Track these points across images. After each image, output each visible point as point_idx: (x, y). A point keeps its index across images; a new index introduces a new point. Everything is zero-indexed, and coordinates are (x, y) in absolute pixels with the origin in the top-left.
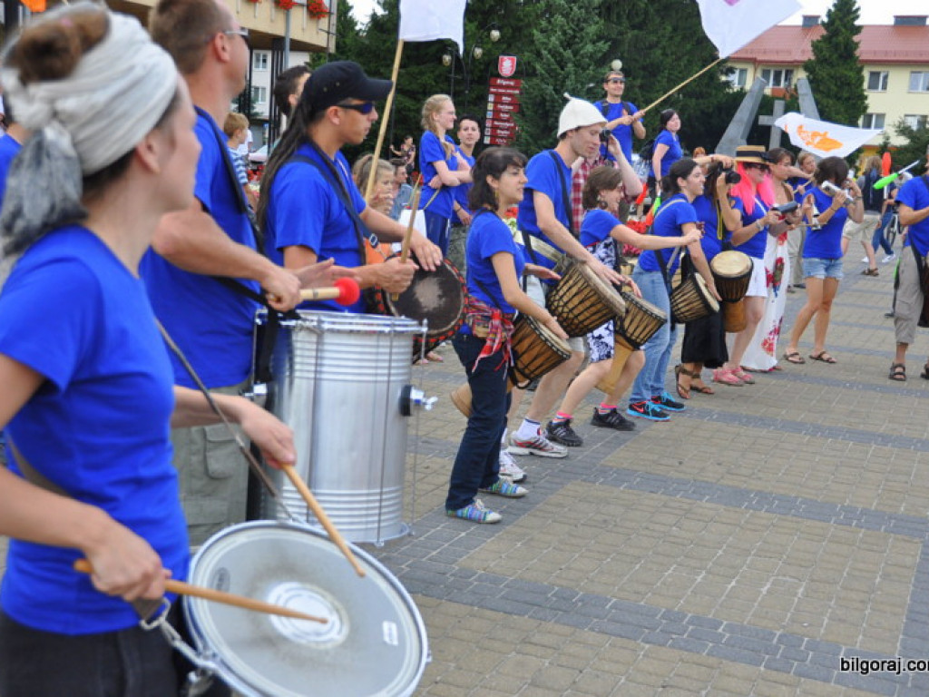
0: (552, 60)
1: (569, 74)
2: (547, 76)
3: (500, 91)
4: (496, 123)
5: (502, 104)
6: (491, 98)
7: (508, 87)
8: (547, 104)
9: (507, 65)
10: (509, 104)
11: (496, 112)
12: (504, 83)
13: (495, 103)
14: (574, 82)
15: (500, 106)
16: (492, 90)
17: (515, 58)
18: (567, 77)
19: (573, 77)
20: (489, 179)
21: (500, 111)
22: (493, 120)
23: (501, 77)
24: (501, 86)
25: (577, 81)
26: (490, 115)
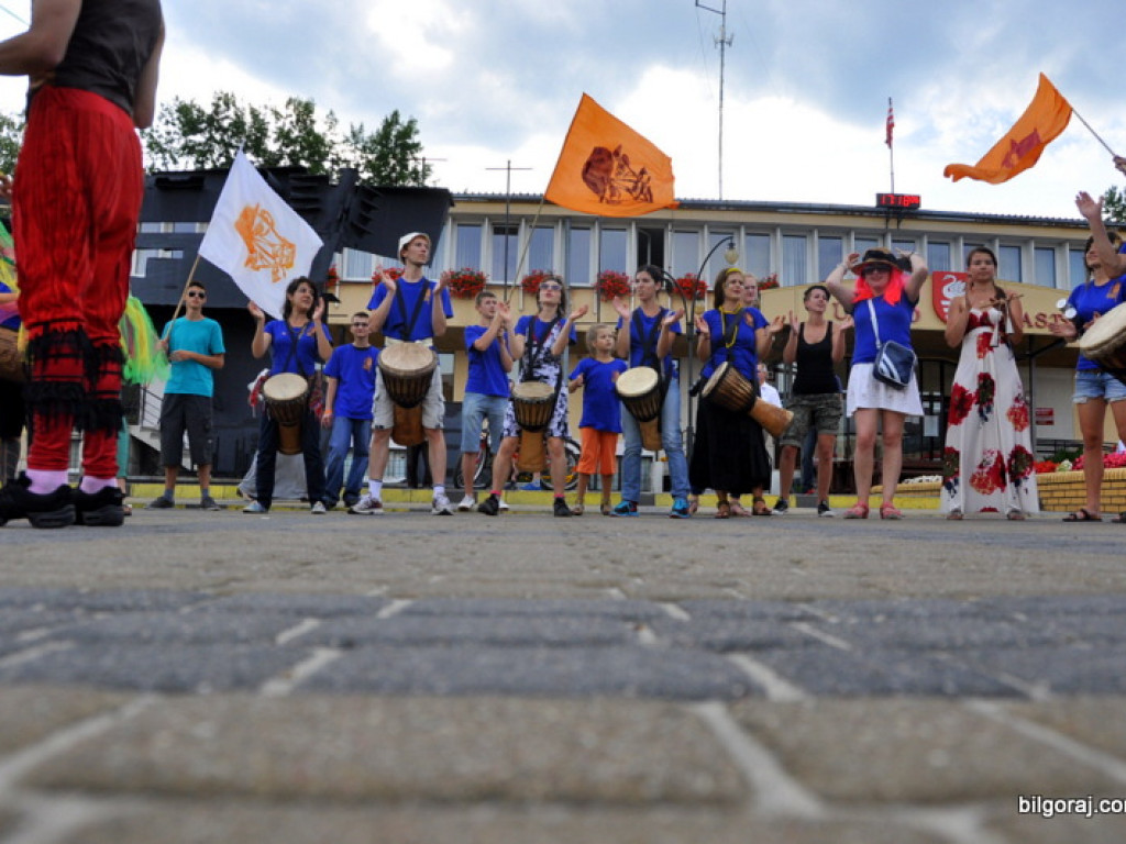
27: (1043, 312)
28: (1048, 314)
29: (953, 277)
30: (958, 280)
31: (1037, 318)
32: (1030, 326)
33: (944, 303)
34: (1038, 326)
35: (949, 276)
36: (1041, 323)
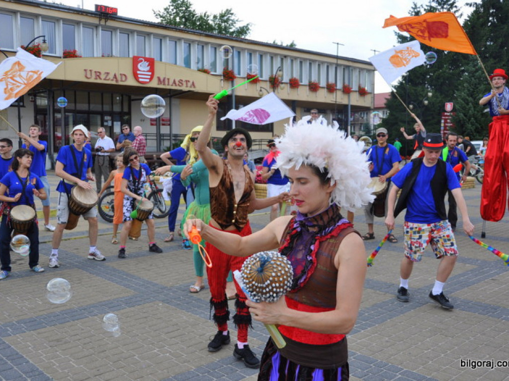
0: (463, 103)
1: (470, 107)
2: (461, 109)
3: (447, 118)
4: (445, 132)
5: (447, 123)
6: (443, 121)
7: (449, 116)
8: (462, 121)
9: (449, 107)
10: (450, 123)
11: (445, 127)
12: (448, 114)
13: (445, 123)
14: (473, 111)
15: (447, 124)
16: (443, 117)
17: (452, 103)
18: (470, 109)
19: (472, 109)
21: (447, 126)
22: (444, 130)
23: (446, 112)
24: (447, 116)
25: (475, 110)
26: (442, 128)
27: (181, 79)
28: (184, 80)
29: (143, 59)
30: (145, 61)
31: (179, 82)
32: (176, 85)
33: (138, 72)
34: (180, 86)
35: (141, 59)
36: (180, 84)
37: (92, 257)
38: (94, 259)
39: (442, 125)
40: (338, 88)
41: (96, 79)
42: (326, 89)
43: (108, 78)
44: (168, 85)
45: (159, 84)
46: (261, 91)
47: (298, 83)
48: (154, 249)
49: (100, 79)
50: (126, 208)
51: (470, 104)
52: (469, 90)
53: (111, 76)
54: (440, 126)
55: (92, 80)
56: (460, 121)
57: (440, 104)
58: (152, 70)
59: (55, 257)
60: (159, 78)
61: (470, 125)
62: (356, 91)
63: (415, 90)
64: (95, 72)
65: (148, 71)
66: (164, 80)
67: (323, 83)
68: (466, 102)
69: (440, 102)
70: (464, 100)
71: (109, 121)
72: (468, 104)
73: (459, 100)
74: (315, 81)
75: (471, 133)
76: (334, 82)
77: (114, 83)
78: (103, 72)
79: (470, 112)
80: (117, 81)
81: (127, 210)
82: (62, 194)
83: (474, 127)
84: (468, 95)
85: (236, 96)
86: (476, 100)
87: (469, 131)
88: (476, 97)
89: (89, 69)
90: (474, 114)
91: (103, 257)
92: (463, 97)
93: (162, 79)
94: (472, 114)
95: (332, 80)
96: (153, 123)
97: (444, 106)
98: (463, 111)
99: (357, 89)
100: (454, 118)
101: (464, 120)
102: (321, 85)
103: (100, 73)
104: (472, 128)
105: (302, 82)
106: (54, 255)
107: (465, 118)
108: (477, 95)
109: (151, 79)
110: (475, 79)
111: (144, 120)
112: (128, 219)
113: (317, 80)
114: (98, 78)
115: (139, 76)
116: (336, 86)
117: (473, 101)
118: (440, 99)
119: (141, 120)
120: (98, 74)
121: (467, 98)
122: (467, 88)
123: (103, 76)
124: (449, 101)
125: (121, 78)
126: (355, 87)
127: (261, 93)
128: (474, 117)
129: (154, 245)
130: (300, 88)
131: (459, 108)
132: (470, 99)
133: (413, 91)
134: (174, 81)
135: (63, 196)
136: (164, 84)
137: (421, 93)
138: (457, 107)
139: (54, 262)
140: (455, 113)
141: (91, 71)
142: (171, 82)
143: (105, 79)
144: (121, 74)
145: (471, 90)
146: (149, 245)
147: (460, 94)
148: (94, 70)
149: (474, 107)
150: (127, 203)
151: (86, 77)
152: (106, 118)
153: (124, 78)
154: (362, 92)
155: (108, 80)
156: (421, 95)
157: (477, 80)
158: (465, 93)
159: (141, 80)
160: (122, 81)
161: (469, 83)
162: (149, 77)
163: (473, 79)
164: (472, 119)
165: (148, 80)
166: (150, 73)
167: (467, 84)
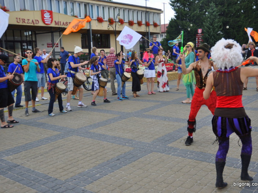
1: (211, 31)
4: (198, 44)
6: (197, 39)
7: (200, 36)
8: (207, 38)
9: (200, 31)
10: (201, 39)
11: (198, 41)
12: (199, 35)
13: (198, 40)
15: (199, 40)
16: (197, 37)
17: (201, 29)
18: (211, 32)
19: (212, 32)
20: (52, 62)
23: (199, 34)
24: (199, 36)
27: (67, 21)
30: (48, 12)
32: (64, 25)
33: (45, 19)
35: (46, 11)
36: (67, 25)
37: (80, 106)
38: (81, 107)
39: (197, 41)
40: (143, 23)
41: (23, 23)
42: (137, 24)
43: (29, 22)
44: (60, 25)
45: (55, 25)
46: (108, 26)
47: (123, 21)
48: (106, 101)
49: (25, 23)
50: (97, 84)
51: (211, 29)
52: (210, 22)
53: (31, 21)
54: (196, 42)
55: (21, 24)
56: (206, 38)
57: (195, 30)
58: (51, 17)
59: (69, 106)
60: (55, 22)
61: (212, 40)
62: (152, 25)
63: (182, 23)
64: (22, 19)
65: (50, 18)
66: (58, 23)
67: (135, 21)
68: (209, 28)
69: (195, 29)
70: (208, 27)
71: (25, 46)
72: (210, 29)
73: (205, 27)
74: (131, 20)
75: (212, 44)
76: (141, 20)
77: (32, 25)
78: (26, 19)
79: (211, 33)
80: (34, 24)
81: (97, 85)
82: (70, 78)
83: (214, 41)
84: (210, 25)
85: (92, 30)
86: (214, 27)
87: (211, 43)
88: (214, 26)
89: (18, 17)
90: (213, 35)
91: (86, 106)
92: (207, 26)
93: (57, 22)
94: (212, 34)
95: (140, 19)
96: (49, 46)
97: (197, 31)
98: (208, 33)
99: (152, 23)
100: (203, 37)
101: (208, 38)
102: (135, 22)
103: (24, 19)
104: (212, 42)
105: (125, 21)
106: (68, 106)
107: (209, 37)
108: (214, 24)
109: (51, 22)
110: (213, 16)
111: (44, 45)
112: (98, 89)
113: (132, 19)
114: (24, 22)
115: (45, 21)
116: (142, 22)
117: (212, 28)
118: (195, 27)
119: (42, 45)
120: (24, 20)
121: (209, 26)
122: (209, 21)
123: (26, 21)
124: (200, 28)
125: (36, 22)
126: (151, 23)
127: (109, 28)
128: (213, 36)
129: (106, 99)
130: (124, 24)
131: (206, 32)
132: (211, 27)
133: (181, 23)
134: (63, 23)
135: (71, 79)
136: (58, 25)
137: (185, 24)
138: (204, 31)
139: (69, 109)
140: (203, 34)
141: (20, 18)
142: (62, 23)
143: (27, 23)
144: (36, 20)
145: (211, 22)
146: (104, 100)
147: (206, 24)
148: (21, 18)
149: (213, 31)
150: (96, 82)
151: (18, 22)
152: (24, 44)
153: (37, 22)
154: (155, 25)
155: (29, 23)
156: (185, 25)
157: (214, 17)
158: (208, 24)
159: (46, 23)
160: (36, 24)
161: (210, 18)
162: (50, 21)
163: (212, 16)
164: (212, 37)
165: (50, 23)
166: (51, 19)
167: (209, 19)
